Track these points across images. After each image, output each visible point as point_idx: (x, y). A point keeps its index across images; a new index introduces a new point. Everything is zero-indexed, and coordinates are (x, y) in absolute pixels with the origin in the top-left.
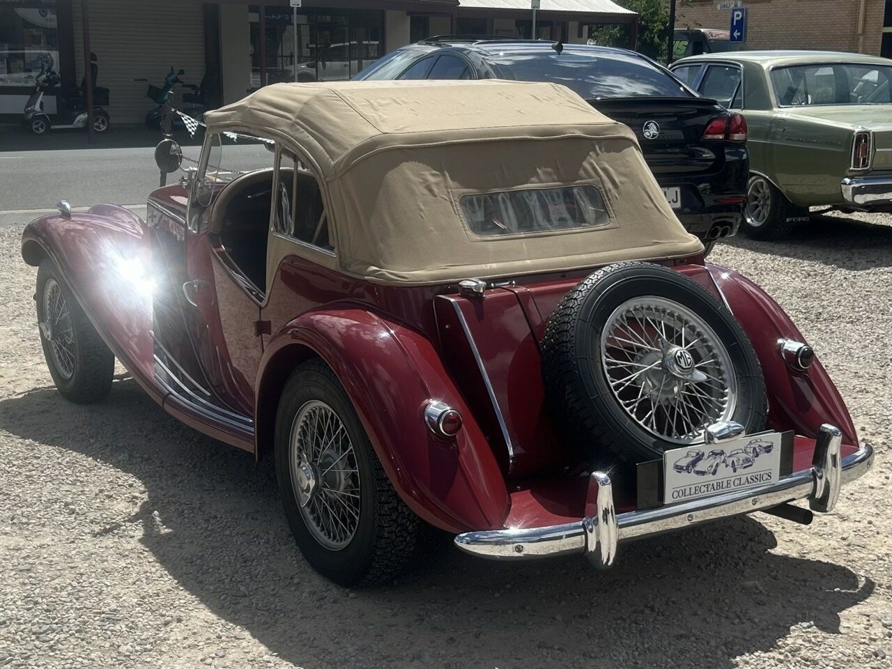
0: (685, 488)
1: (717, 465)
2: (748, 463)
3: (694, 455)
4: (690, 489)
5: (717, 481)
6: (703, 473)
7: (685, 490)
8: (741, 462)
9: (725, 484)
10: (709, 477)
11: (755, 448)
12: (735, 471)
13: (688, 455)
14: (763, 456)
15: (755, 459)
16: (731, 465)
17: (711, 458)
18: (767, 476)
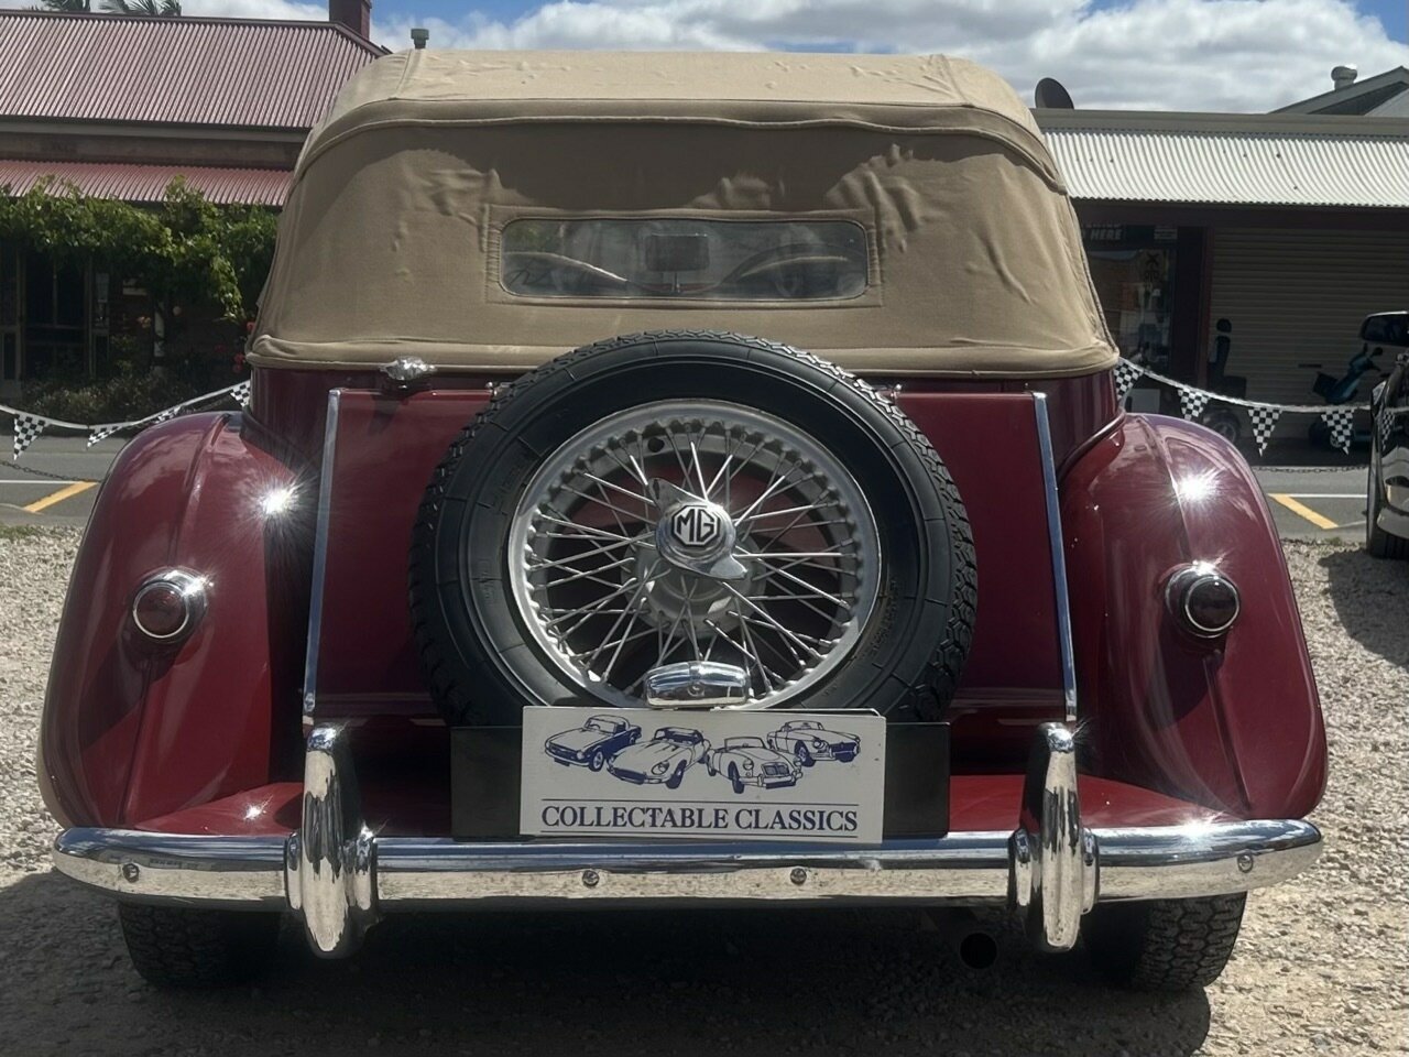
0: (582, 804)
1: (682, 766)
2: (779, 777)
3: (611, 728)
4: (599, 809)
5: (684, 806)
6: (639, 778)
7: (582, 809)
8: (758, 770)
9: (708, 818)
10: (656, 793)
11: (800, 744)
12: (739, 788)
13: (589, 727)
14: (828, 767)
15: (804, 769)
16: (725, 771)
17: (663, 744)
18: (844, 821)
